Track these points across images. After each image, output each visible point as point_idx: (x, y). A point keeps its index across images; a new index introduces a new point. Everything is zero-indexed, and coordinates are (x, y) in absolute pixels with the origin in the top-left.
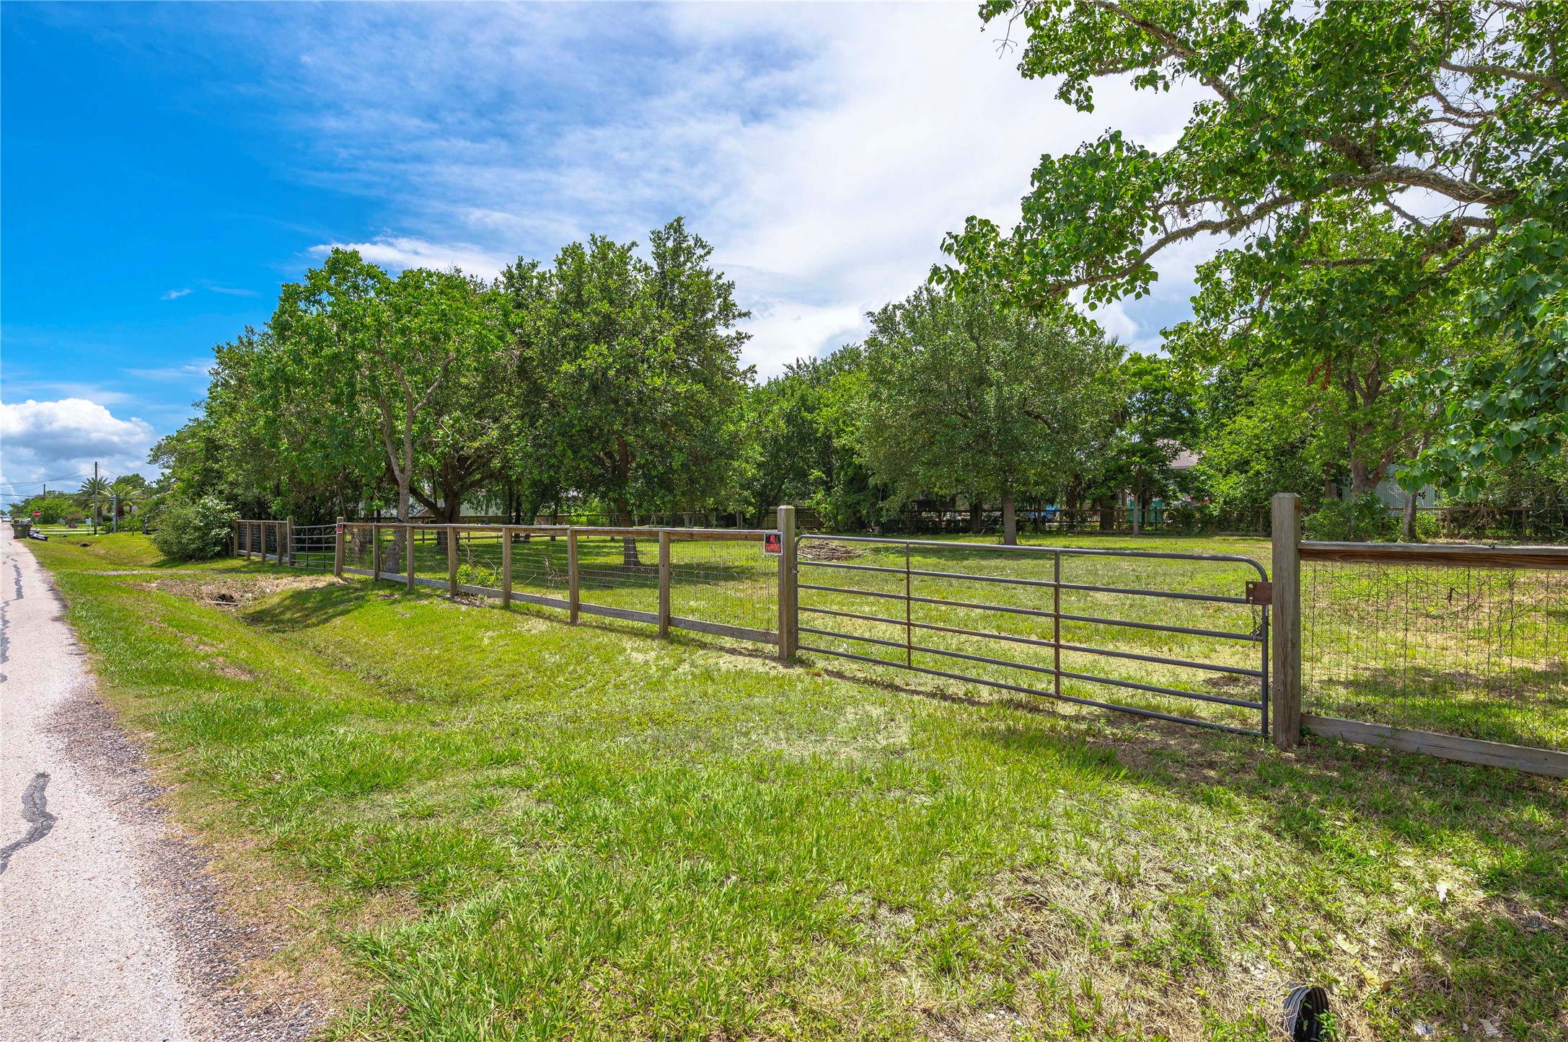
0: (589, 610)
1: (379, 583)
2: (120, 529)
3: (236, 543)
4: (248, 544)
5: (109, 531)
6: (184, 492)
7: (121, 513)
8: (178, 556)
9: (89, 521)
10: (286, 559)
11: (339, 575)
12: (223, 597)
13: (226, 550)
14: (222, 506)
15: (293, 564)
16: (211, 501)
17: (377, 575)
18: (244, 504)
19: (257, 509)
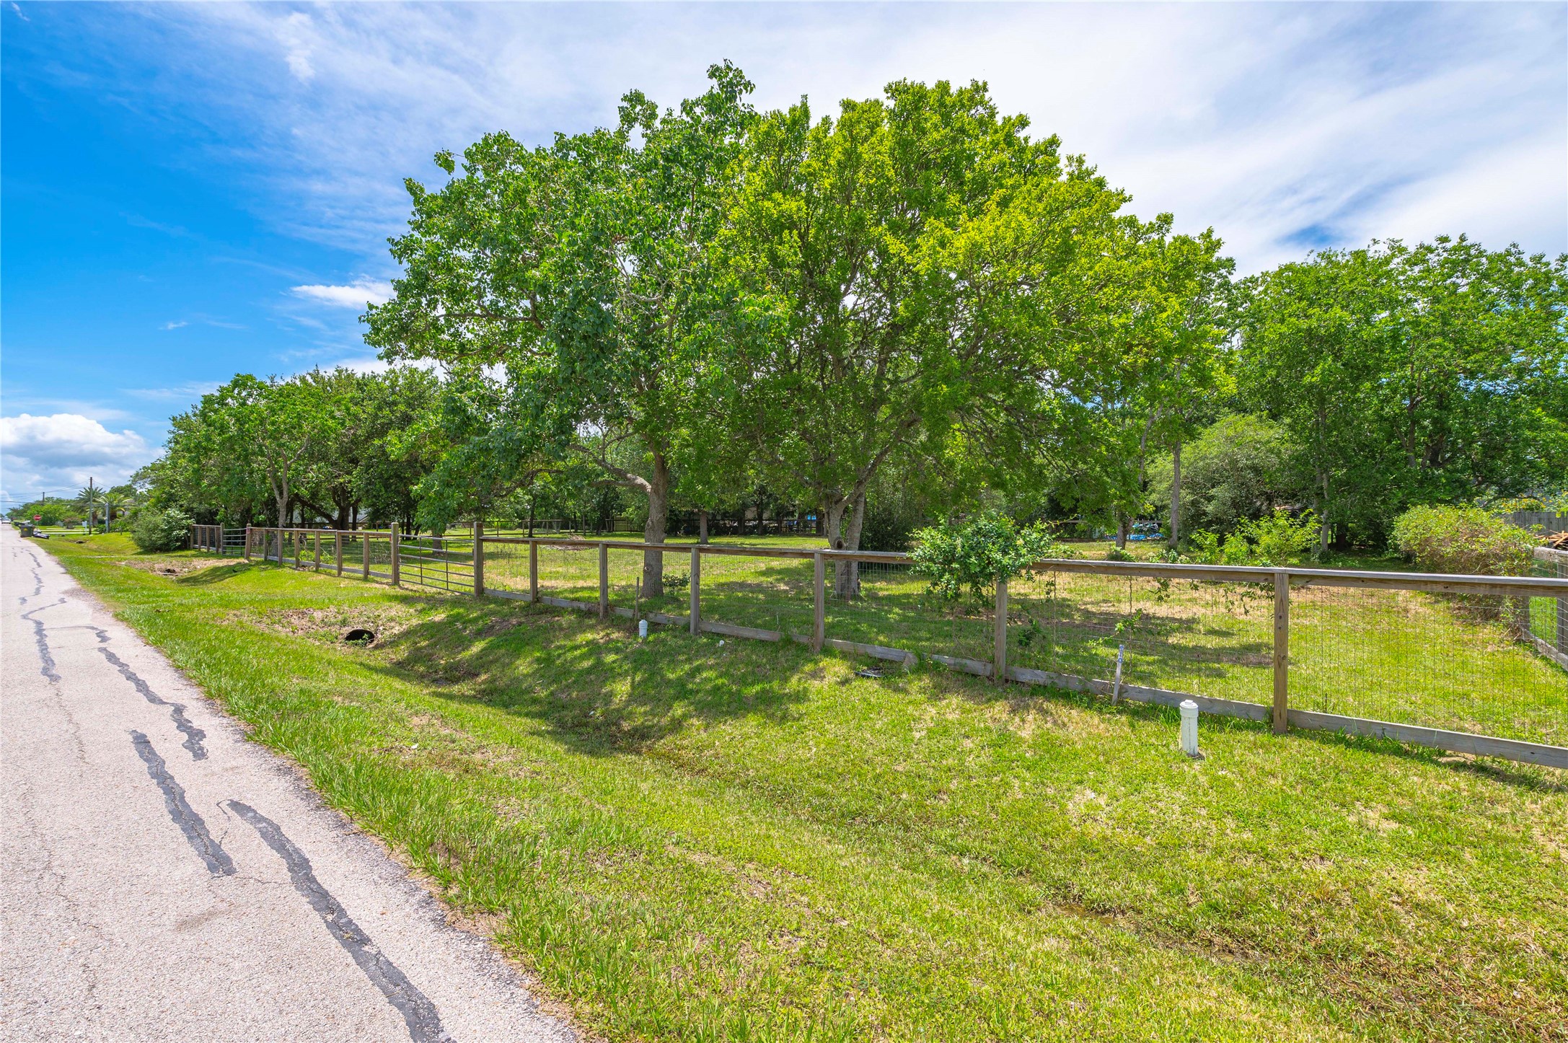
0: (345, 570)
1: (266, 561)
2: (111, 530)
3: (192, 540)
4: (199, 541)
5: (102, 531)
6: (155, 506)
7: (113, 516)
8: (151, 548)
9: (85, 524)
10: (220, 550)
11: (247, 558)
12: (169, 571)
13: (185, 544)
14: (182, 515)
15: (224, 553)
16: (173, 512)
17: (266, 558)
18: (198, 514)
19: (208, 518)
